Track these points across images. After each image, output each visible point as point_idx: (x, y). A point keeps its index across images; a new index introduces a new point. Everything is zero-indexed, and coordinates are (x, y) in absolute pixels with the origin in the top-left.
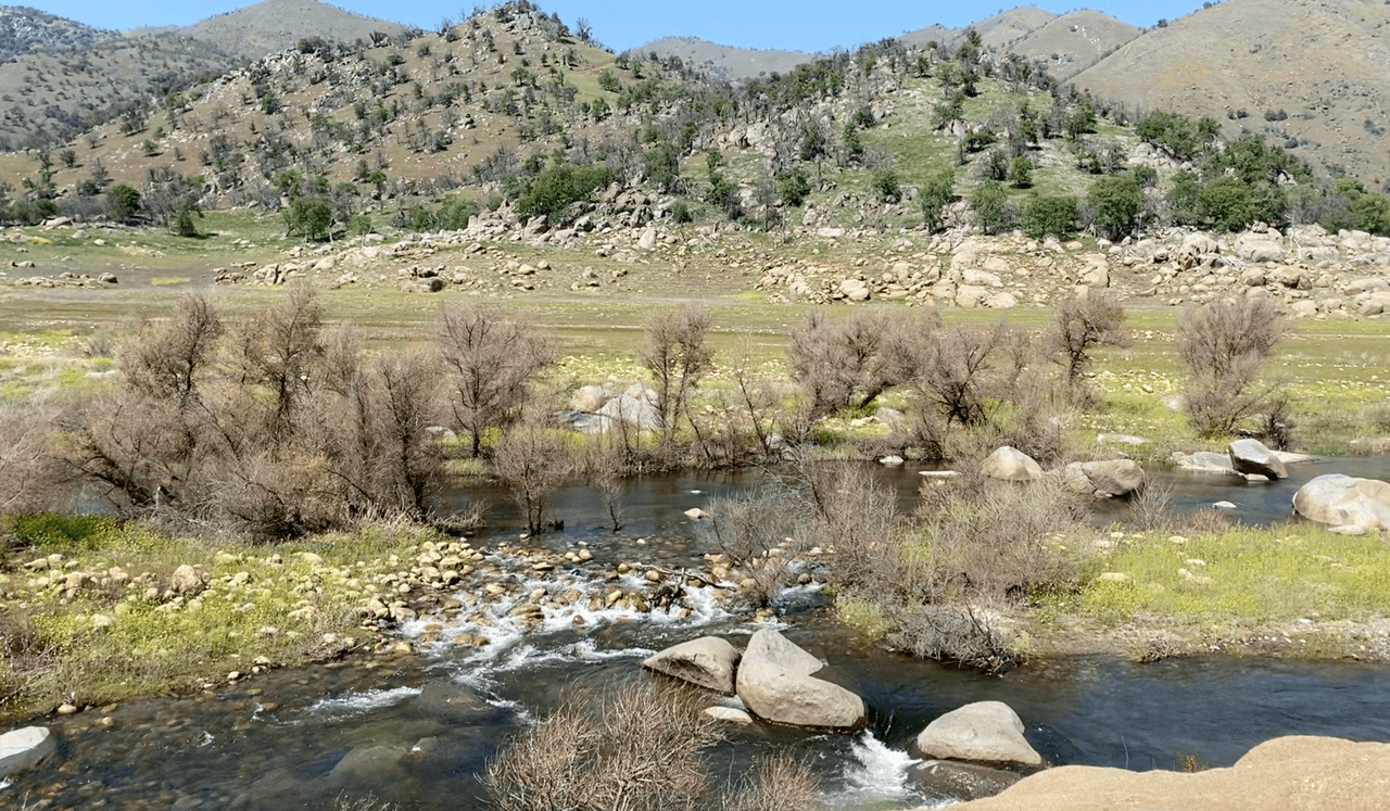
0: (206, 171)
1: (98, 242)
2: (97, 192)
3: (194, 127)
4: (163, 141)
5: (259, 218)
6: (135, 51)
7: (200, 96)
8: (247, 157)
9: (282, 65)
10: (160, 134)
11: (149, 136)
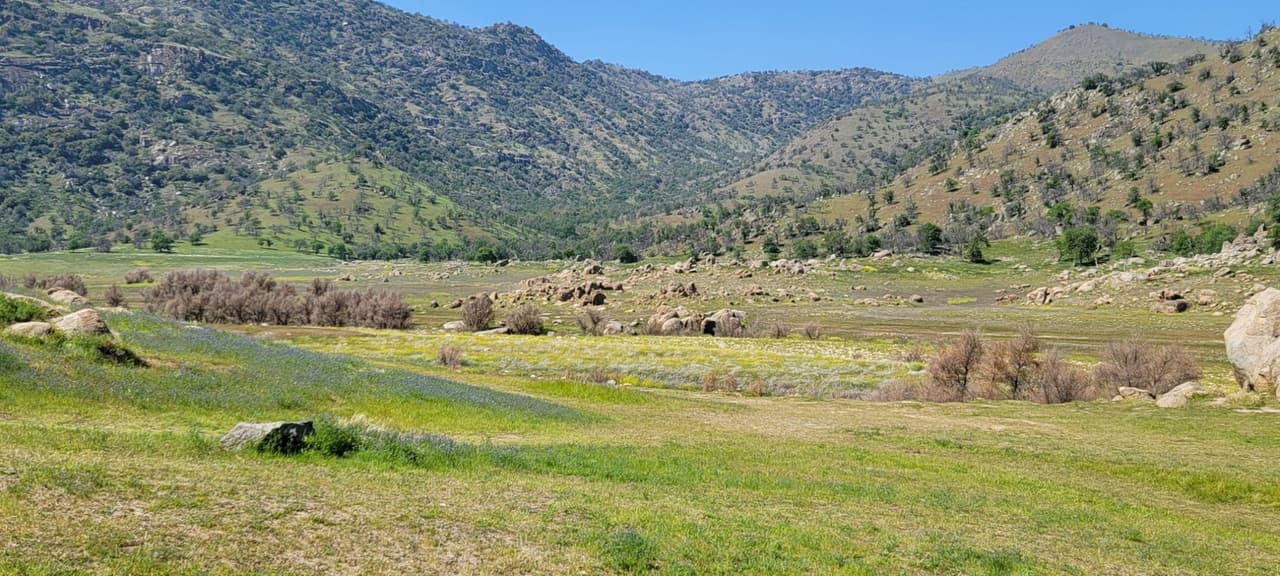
0: (996, 202)
1: (910, 269)
2: (908, 224)
3: (988, 163)
4: (962, 178)
5: (1036, 245)
6: (942, 96)
7: (994, 136)
8: (1031, 187)
9: (1067, 103)
10: (960, 172)
11: (950, 174)
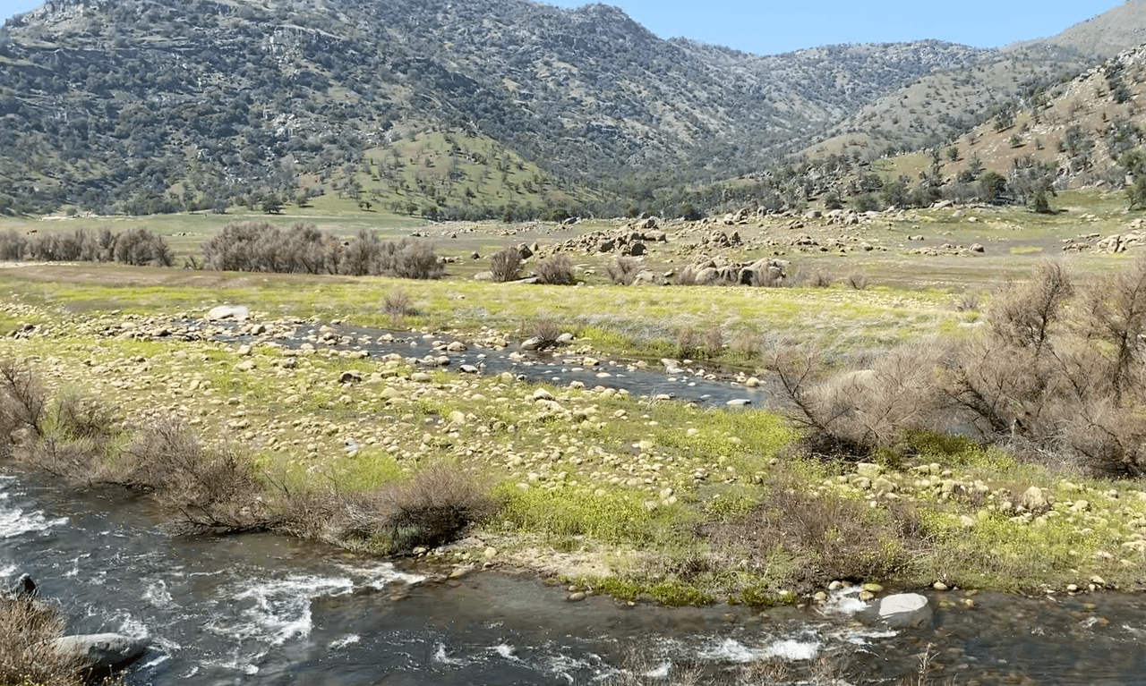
0: (1060, 157)
1: (972, 219)
2: (973, 179)
3: (1054, 120)
4: (1026, 134)
5: (1104, 195)
6: (1008, 63)
7: (1060, 93)
8: (1097, 142)
9: (1135, 59)
10: (1025, 129)
11: (1015, 131)
